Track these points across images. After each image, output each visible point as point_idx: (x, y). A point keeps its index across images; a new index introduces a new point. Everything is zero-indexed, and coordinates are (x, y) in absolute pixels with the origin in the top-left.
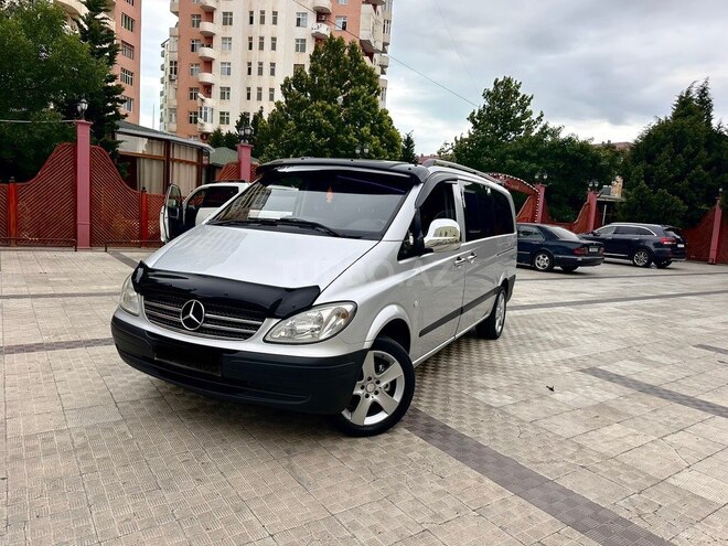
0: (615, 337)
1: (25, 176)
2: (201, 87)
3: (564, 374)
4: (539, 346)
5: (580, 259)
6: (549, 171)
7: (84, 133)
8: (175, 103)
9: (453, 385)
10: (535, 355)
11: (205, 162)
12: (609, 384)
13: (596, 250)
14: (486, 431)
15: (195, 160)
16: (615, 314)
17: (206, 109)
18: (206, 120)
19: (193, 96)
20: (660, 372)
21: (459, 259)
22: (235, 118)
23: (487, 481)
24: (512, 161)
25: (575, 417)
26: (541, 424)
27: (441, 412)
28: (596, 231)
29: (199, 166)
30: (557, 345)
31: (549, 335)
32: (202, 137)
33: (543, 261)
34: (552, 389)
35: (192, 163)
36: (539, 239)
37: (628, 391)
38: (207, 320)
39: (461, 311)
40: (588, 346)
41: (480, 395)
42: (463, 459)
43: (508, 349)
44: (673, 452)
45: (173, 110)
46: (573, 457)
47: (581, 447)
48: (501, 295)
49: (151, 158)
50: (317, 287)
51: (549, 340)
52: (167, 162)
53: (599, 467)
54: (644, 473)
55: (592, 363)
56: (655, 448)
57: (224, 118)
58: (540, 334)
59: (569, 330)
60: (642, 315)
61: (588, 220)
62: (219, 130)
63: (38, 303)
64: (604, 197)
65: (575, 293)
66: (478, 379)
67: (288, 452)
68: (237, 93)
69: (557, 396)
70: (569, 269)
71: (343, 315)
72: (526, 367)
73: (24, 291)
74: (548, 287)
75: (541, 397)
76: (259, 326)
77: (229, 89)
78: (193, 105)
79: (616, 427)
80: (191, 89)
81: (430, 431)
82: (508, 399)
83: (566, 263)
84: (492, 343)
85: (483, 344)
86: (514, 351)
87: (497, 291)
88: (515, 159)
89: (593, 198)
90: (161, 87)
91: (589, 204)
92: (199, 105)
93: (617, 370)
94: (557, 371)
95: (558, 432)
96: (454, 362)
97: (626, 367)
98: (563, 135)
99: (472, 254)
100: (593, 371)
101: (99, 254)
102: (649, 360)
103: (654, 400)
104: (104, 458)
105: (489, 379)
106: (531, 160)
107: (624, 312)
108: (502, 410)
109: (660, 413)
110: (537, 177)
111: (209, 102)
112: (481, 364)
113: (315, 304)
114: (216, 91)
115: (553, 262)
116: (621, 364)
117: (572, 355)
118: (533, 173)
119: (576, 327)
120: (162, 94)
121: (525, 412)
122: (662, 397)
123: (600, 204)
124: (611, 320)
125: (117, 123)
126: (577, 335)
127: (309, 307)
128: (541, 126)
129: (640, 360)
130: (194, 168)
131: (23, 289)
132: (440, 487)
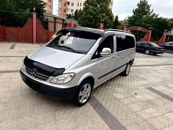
0: (161, 77)
1: (22, 26)
2: (67, 3)
3: (141, 89)
4: (138, 79)
5: (158, 52)
6: (153, 27)
7: (35, 16)
8: (61, 7)
9: (109, 91)
10: (135, 82)
11: (64, 23)
12: (154, 93)
13: (163, 50)
14: (112, 107)
15: (62, 22)
16: (163, 69)
17: (68, 8)
18: (68, 11)
19: (65, 5)
20: (170, 90)
21: (113, 57)
22: (74, 11)
23: (106, 125)
24: (144, 24)
25: (139, 104)
26: (129, 106)
27: (102, 100)
28: (164, 44)
29: (63, 24)
30: (143, 79)
31: (142, 76)
32: (67, 15)
33: (147, 52)
34: (136, 94)
35: (61, 23)
36: (147, 46)
37: (159, 96)
38: (37, 74)
39: (114, 71)
40: (152, 80)
41: (115, 95)
42: (102, 117)
43: (128, 79)
44: (165, 120)
45: (60, 9)
46: (134, 119)
47: (138, 115)
48: (129, 65)
49: (51, 22)
50: (64, 69)
51: (141, 77)
52: (55, 23)
53: (141, 123)
54: (154, 127)
55: (151, 86)
56: (160, 118)
57: (72, 11)
58: (139, 75)
59: (148, 74)
60: (171, 70)
61: (163, 40)
62: (70, 14)
63: (18, 58)
64: (169, 34)
65: (154, 62)
66: (116, 89)
67: (56, 109)
68: (75, 4)
69: (137, 96)
70: (155, 54)
71: (71, 76)
72: (131, 86)
73: (16, 55)
74: (147, 60)
75: (132, 96)
76: (49, 78)
77: (73, 3)
78: (65, 7)
79: (151, 109)
80: (65, 3)
81: (96, 106)
82: (122, 96)
83: (154, 53)
84: (125, 77)
85: (122, 77)
86: (130, 81)
87: (127, 64)
88: (145, 23)
89: (165, 34)
90: (58, 3)
91: (164, 36)
92: (66, 7)
93: (158, 89)
94: (140, 88)
95: (133, 109)
96: (112, 83)
97: (161, 88)
98: (159, 17)
99: (118, 55)
100: (151, 89)
101: (38, 45)
102: (169, 86)
103: (166, 100)
104: (11, 107)
105: (119, 90)
106: (149, 23)
107: (167, 69)
108: (119, 100)
109: (166, 105)
110: (150, 28)
111: (69, 7)
112: (119, 84)
113: (63, 73)
114: (70, 4)
115: (150, 52)
116: (159, 87)
117: (146, 83)
118: (149, 27)
119: (150, 73)
120: (58, 4)
121: (126, 101)
122: (168, 99)
123: (167, 36)
124: (161, 72)
125: (43, 13)
126: (150, 76)
127: (62, 74)
128: (152, 14)
129: (166, 86)
130: (62, 24)
131: (16, 54)
132: (91, 126)
